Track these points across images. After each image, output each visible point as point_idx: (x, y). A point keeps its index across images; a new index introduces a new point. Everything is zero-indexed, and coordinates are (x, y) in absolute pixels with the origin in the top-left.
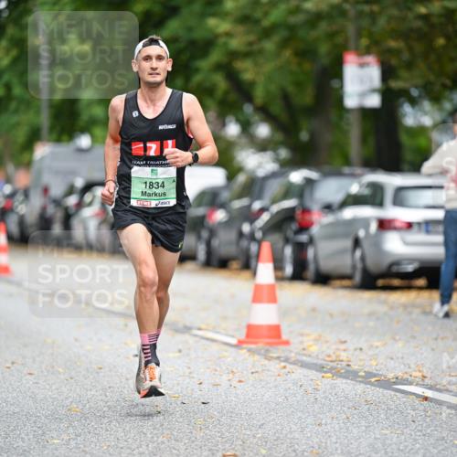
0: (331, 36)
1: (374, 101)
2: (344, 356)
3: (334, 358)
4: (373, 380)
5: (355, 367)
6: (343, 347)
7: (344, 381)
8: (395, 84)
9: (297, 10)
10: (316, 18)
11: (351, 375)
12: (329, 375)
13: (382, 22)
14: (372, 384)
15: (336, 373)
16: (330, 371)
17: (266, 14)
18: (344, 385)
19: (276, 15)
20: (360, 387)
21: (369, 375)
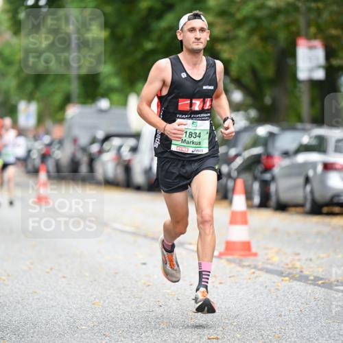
0: (287, 26)
1: (320, 75)
2: (298, 264)
3: (290, 266)
4: (320, 282)
5: (306, 273)
6: (297, 257)
7: (298, 283)
8: (335, 62)
9: (261, 7)
10: (277, 12)
11: (303, 278)
12: (287, 278)
13: (326, 16)
14: (319, 286)
15: (292, 277)
16: (287, 275)
17: (239, 9)
18: (298, 286)
19: (247, 10)
20: (310, 288)
21: (317, 279)
